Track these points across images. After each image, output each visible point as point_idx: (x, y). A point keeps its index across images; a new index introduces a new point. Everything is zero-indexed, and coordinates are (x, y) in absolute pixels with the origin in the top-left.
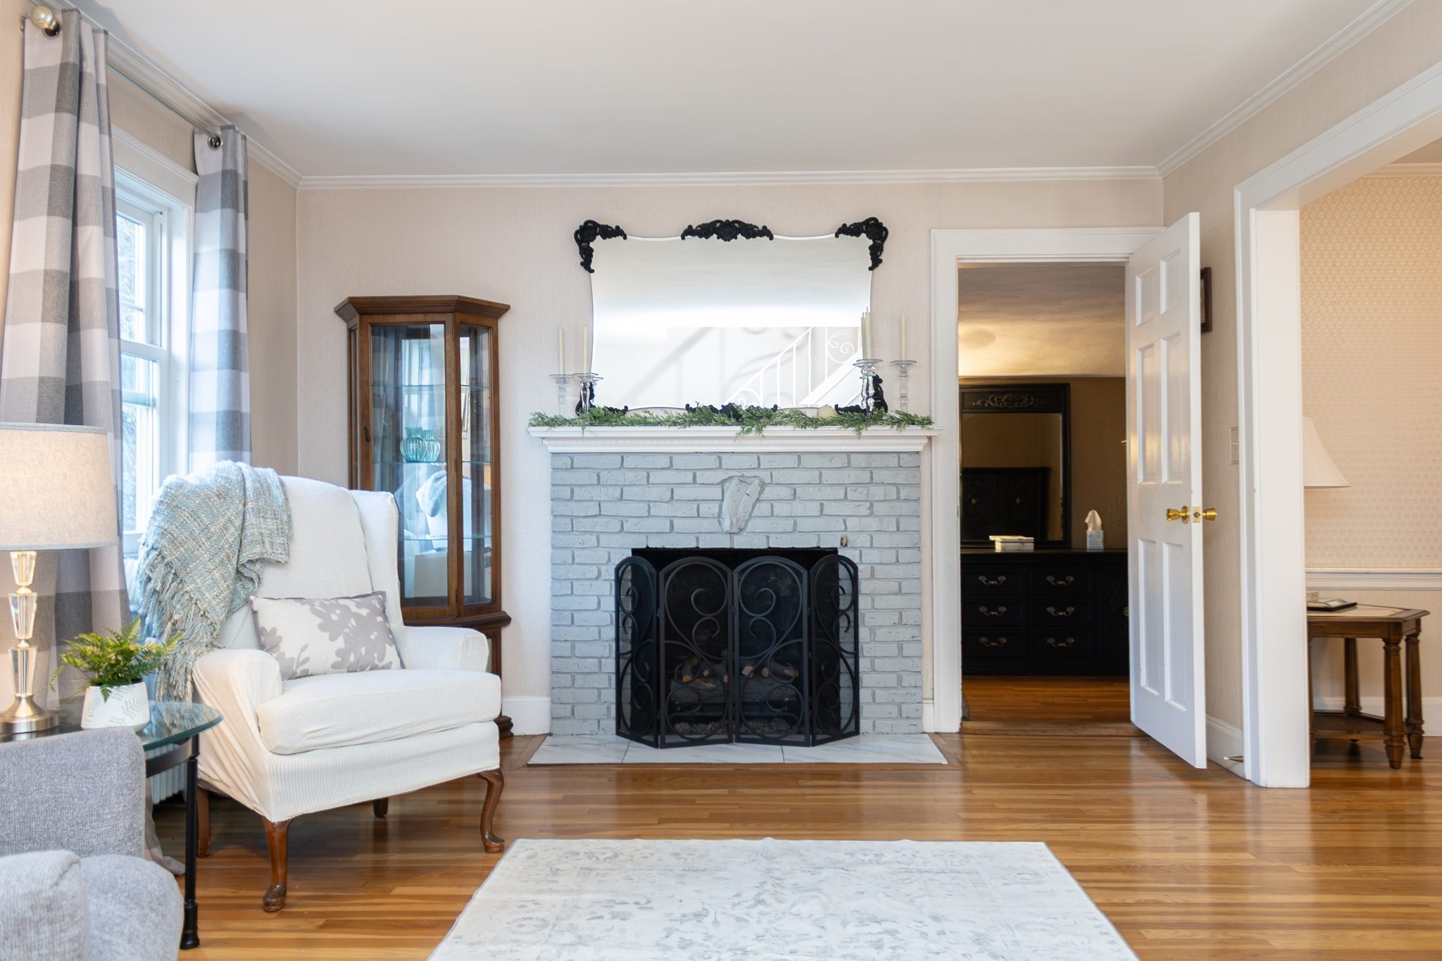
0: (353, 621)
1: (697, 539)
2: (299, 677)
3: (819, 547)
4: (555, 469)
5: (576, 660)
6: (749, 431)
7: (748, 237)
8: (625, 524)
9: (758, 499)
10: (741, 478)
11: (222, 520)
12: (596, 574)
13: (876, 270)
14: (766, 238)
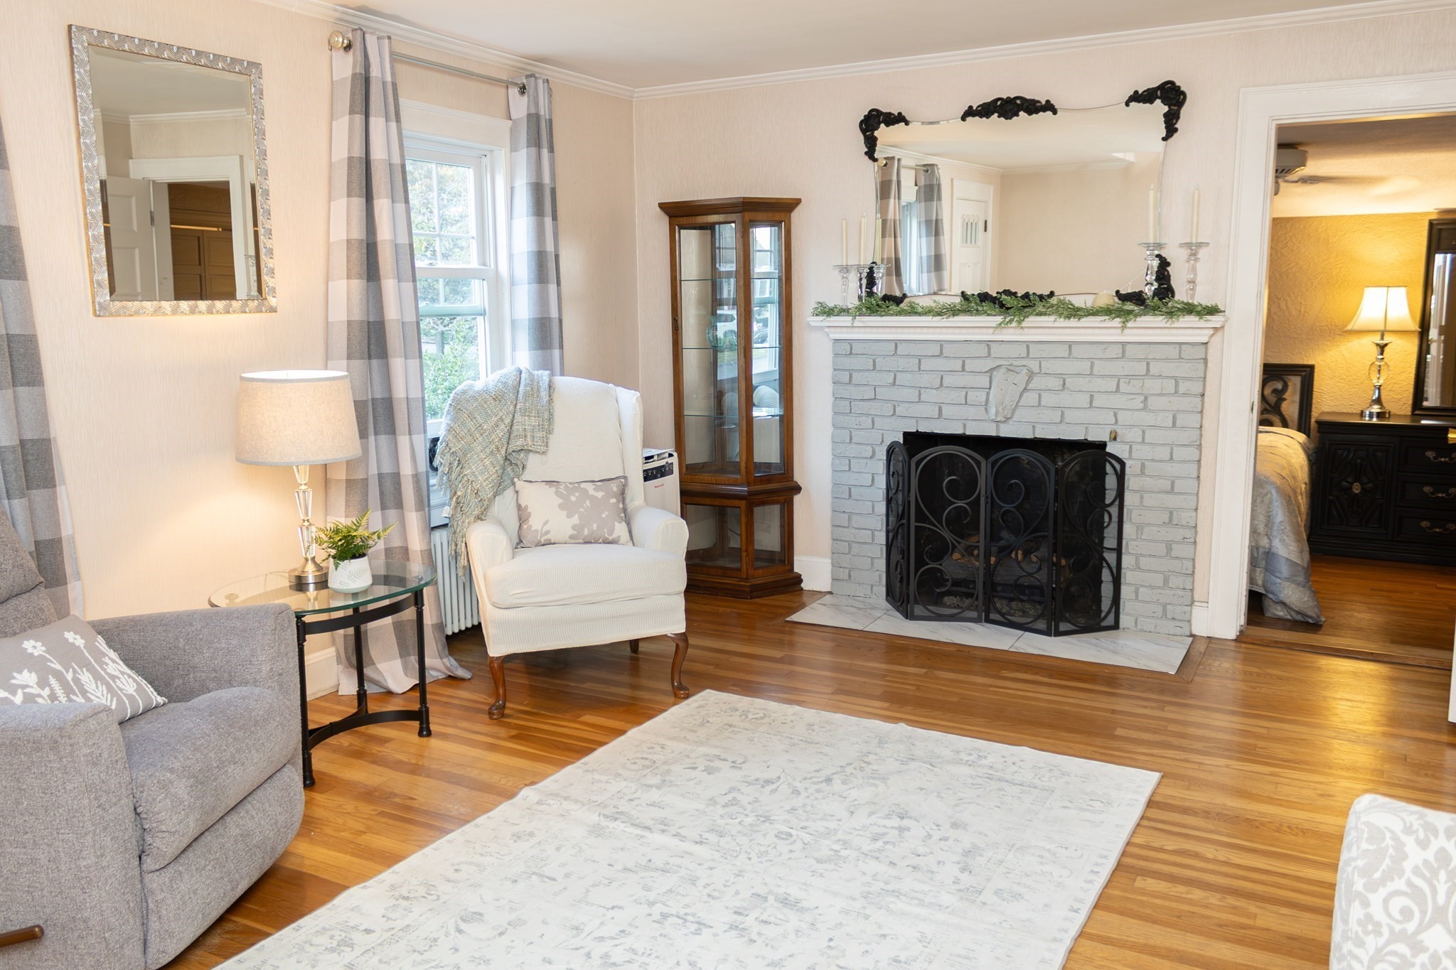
0: (588, 502)
1: (965, 426)
2: (544, 545)
3: (1086, 440)
4: (836, 355)
5: (853, 531)
6: (1011, 321)
7: (1030, 112)
8: (897, 409)
9: (1025, 389)
10: (1010, 367)
11: (495, 419)
12: (871, 454)
13: (1170, 140)
14: (1049, 113)
